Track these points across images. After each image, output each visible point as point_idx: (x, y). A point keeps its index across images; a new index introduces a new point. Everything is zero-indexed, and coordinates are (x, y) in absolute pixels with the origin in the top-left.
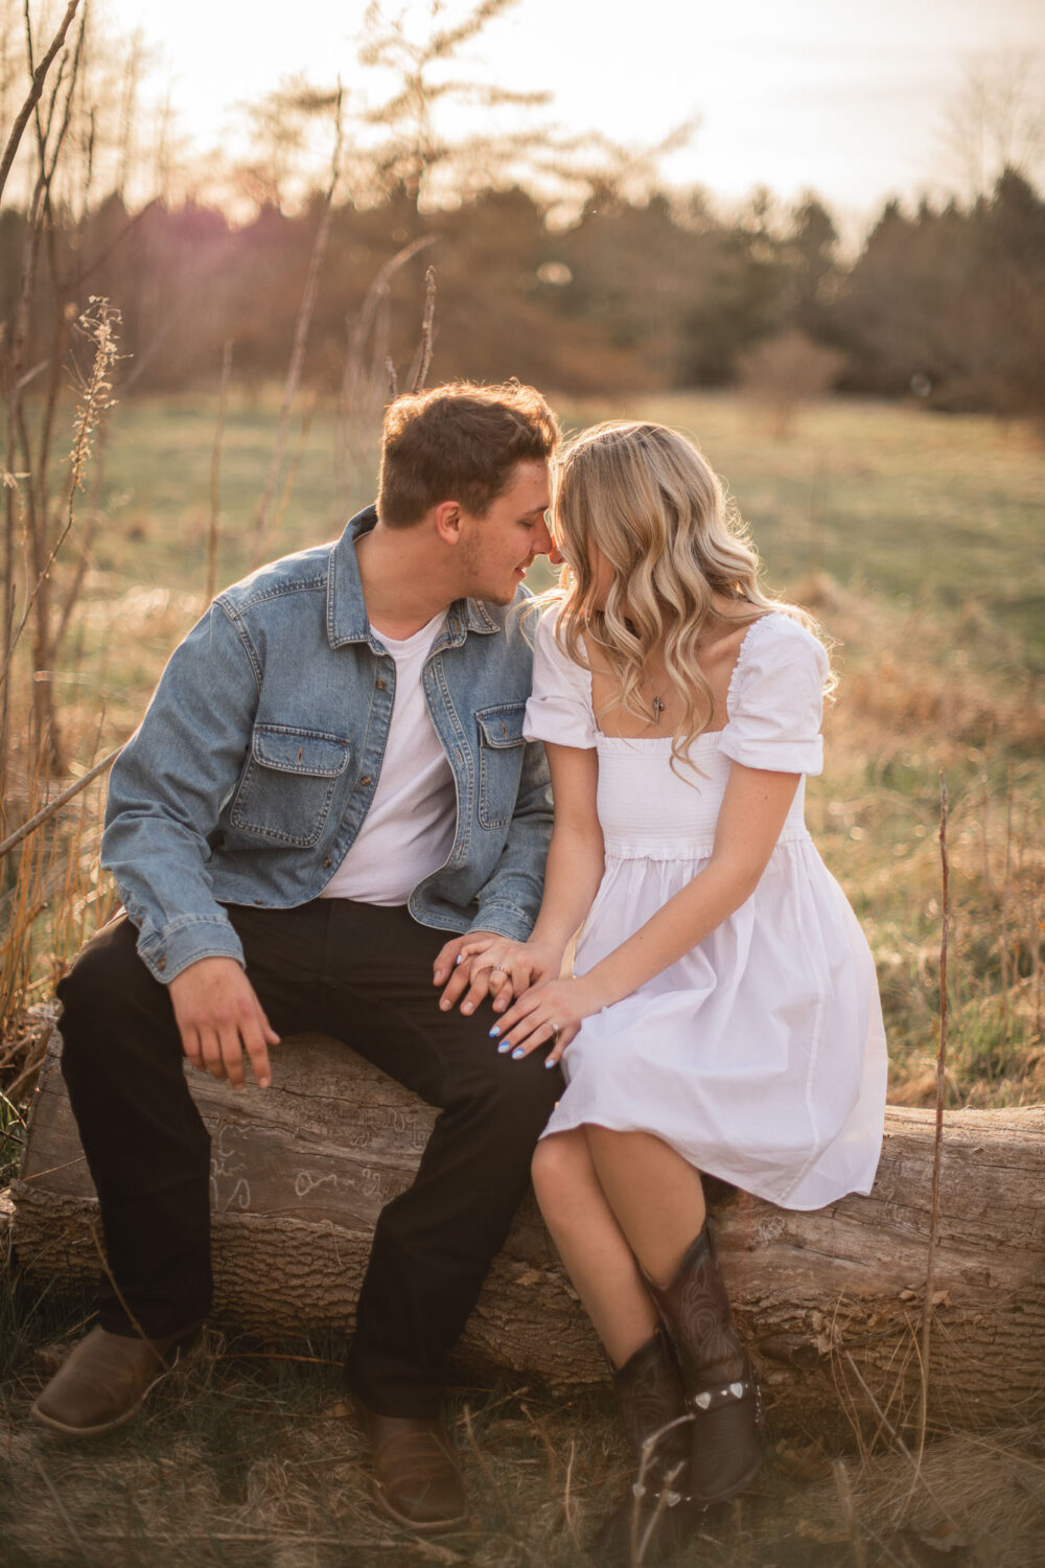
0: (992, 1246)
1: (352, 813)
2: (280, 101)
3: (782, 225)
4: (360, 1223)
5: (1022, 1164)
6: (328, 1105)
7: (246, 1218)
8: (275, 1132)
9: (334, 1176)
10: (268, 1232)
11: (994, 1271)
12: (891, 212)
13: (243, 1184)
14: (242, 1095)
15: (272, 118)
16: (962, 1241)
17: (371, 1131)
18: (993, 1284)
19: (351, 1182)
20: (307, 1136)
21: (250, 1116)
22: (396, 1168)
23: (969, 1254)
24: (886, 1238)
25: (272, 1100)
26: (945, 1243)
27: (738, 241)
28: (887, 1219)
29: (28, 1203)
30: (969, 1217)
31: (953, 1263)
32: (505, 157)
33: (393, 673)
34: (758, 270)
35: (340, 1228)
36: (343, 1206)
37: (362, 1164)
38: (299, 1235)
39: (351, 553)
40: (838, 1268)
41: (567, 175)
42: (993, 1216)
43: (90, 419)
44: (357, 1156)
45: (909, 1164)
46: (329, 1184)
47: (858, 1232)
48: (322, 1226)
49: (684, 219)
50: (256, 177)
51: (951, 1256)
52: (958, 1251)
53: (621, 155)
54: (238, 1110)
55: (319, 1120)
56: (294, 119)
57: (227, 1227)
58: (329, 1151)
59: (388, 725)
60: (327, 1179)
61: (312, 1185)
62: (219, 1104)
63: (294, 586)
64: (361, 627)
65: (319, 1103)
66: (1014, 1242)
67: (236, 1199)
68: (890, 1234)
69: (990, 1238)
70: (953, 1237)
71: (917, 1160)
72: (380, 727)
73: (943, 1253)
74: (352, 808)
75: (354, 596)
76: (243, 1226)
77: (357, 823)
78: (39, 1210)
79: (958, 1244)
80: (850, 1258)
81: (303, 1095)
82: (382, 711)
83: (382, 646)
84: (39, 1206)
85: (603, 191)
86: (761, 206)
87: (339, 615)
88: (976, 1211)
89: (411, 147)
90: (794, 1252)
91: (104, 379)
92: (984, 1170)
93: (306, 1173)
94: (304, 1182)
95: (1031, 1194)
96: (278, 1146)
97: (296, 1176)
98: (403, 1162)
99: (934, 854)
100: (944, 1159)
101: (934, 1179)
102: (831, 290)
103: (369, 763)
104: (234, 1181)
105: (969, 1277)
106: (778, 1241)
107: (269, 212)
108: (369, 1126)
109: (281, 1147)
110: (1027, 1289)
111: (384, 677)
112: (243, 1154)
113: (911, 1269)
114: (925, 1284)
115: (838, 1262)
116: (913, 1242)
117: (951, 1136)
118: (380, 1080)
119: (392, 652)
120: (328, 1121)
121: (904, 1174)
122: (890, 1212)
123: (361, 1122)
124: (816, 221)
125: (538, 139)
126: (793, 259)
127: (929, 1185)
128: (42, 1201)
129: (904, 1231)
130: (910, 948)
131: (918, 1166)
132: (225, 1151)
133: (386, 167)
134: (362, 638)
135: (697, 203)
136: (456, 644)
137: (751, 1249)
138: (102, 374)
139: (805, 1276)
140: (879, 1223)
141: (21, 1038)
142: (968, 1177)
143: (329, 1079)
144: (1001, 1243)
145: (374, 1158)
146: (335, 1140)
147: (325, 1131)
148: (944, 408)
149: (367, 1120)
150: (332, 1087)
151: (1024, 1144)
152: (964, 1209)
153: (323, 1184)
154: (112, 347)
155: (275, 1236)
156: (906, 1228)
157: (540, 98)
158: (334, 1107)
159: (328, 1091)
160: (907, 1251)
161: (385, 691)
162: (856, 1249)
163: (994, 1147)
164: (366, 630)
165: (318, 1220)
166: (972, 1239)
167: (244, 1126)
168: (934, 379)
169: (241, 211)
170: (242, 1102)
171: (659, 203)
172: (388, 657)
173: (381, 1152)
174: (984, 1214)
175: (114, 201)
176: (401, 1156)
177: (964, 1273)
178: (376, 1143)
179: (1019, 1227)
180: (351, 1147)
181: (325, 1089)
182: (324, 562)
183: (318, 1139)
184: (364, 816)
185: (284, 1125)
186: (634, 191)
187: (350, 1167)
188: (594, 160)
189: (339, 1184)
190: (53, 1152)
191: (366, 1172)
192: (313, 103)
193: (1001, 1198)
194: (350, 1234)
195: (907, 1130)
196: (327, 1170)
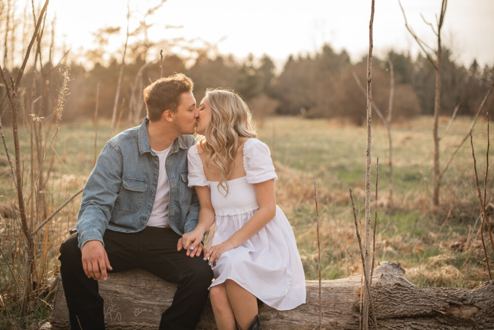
0: (337, 314)
1: (150, 203)
2: (102, 31)
3: (257, 64)
4: (155, 322)
5: (344, 291)
6: (143, 289)
7: (120, 323)
8: (128, 298)
9: (146, 309)
10: (127, 327)
11: (338, 322)
12: (291, 59)
13: (119, 314)
14: (117, 288)
15: (99, 36)
16: (328, 314)
17: (156, 296)
18: (339, 325)
19: (151, 311)
20: (137, 298)
21: (120, 293)
22: (164, 306)
23: (331, 317)
24: (307, 314)
25: (126, 289)
26: (324, 315)
27: (244, 69)
28: (307, 309)
29: (55, 323)
30: (330, 307)
31: (327, 320)
32: (171, 45)
33: (158, 161)
34: (251, 78)
35: (148, 324)
36: (149, 318)
37: (154, 305)
38: (136, 327)
39: (145, 127)
40: (294, 324)
41: (191, 50)
42: (337, 306)
43: (62, 99)
44: (152, 303)
45: (312, 293)
46: (145, 312)
47: (299, 313)
48: (144, 324)
49: (227, 63)
50: (95, 54)
51: (326, 318)
52: (328, 317)
53: (207, 44)
54: (116, 292)
55: (141, 293)
56: (105, 36)
57: (115, 326)
58: (144, 302)
59: (158, 176)
60: (144, 310)
61: (140, 312)
62: (111, 291)
63: (130, 137)
64: (148, 148)
65: (140, 288)
66: (344, 313)
67: (117, 318)
68: (307, 313)
69: (337, 312)
70: (326, 313)
71: (314, 292)
72: (155, 177)
73: (324, 318)
74: (150, 201)
75: (146, 139)
76: (120, 326)
77: (151, 205)
78: (59, 325)
79: (328, 315)
80: (297, 321)
81: (135, 287)
82: (156, 172)
83: (155, 153)
84: (59, 324)
85: (202, 55)
86: (251, 58)
87: (142, 145)
88: (332, 305)
89: (143, 43)
90: (281, 320)
91: (66, 87)
92: (334, 294)
93: (138, 309)
94: (137, 312)
95: (348, 299)
96: (129, 302)
97: (134, 310)
98: (165, 304)
99: (315, 230)
100: (322, 291)
101: (320, 297)
102: (274, 82)
103: (153, 187)
104: (116, 313)
105: (332, 324)
106: (276, 317)
107: (98, 65)
108: (155, 294)
109: (130, 302)
110: (348, 326)
111: (156, 163)
112: (118, 305)
113: (315, 322)
114: (319, 327)
115: (294, 322)
116: (315, 315)
117: (323, 285)
118: (158, 281)
119: (158, 155)
120: (144, 294)
121: (311, 296)
122: (308, 307)
123: (153, 293)
124: (267, 62)
125: (182, 39)
126: (261, 74)
127: (318, 299)
128: (59, 322)
129: (312, 312)
130: (309, 255)
131: (315, 294)
132: (113, 304)
133: (134, 50)
134: (149, 151)
135: (231, 58)
136: (176, 151)
137: (268, 320)
138: (66, 85)
139: (285, 327)
140: (305, 310)
141: (46, 286)
142: (329, 296)
143: (143, 281)
144: (340, 313)
145: (157, 303)
146: (145, 299)
147: (142, 296)
148: (310, 117)
149: (155, 292)
150: (144, 284)
151: (344, 286)
152: (329, 305)
153: (143, 312)
154: (68, 78)
155: (129, 328)
156: (313, 311)
157: (181, 27)
158: (145, 289)
159: (143, 285)
160: (313, 317)
161: (156, 167)
162: (299, 318)
163: (336, 287)
164: (150, 149)
165: (142, 322)
166: (332, 313)
167: (118, 297)
168: (307, 109)
169: (89, 66)
170: (117, 290)
171: (220, 59)
172: (157, 156)
173: (159, 301)
174: (335, 306)
175: (49, 64)
176: (165, 302)
177: (330, 323)
178: (157, 299)
179: (345, 309)
180: (150, 300)
181: (142, 284)
182: (138, 130)
183: (141, 299)
184: (153, 203)
185: (130, 296)
186: (212, 55)
187: (150, 306)
188: (199, 45)
189: (147, 312)
190: (62, 308)
191: (155, 307)
192: (111, 31)
193: (339, 301)
194: (151, 326)
195: (311, 285)
196: (144, 308)
